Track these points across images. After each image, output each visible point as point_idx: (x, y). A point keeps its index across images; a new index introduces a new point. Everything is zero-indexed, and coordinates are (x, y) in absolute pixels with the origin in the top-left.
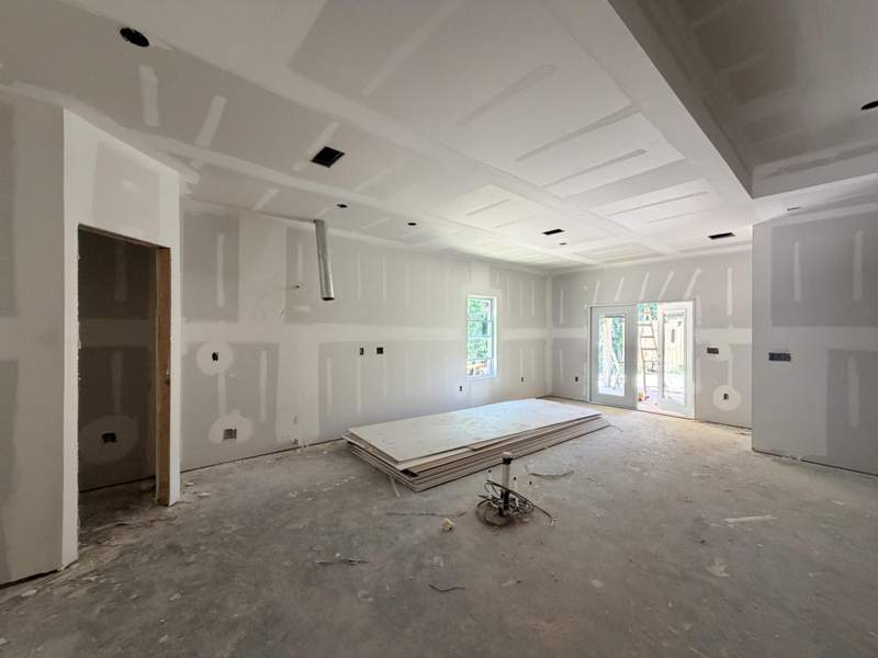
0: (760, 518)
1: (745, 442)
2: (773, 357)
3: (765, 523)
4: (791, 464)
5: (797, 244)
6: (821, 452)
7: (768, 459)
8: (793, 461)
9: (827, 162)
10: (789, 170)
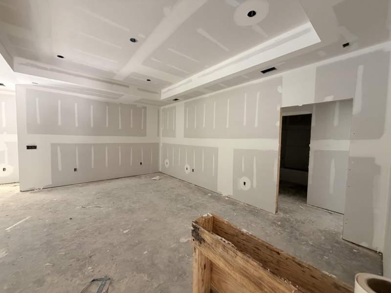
0: (24, 220)
1: (17, 189)
2: (29, 147)
3: (26, 221)
4: (39, 192)
5: (37, 99)
6: (49, 183)
7: (28, 193)
8: (39, 190)
9: (46, 69)
10: (32, 66)
